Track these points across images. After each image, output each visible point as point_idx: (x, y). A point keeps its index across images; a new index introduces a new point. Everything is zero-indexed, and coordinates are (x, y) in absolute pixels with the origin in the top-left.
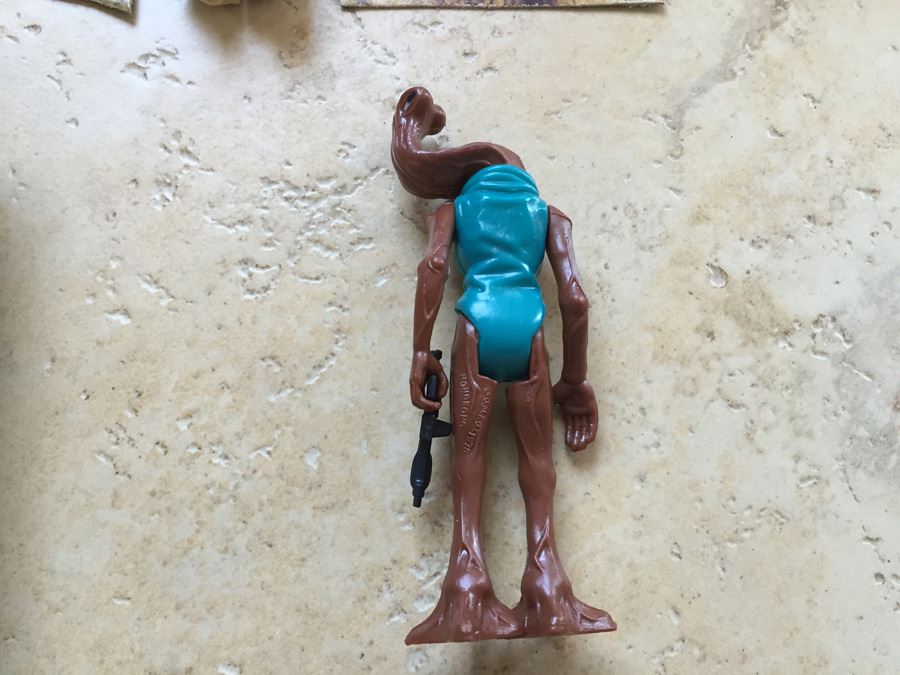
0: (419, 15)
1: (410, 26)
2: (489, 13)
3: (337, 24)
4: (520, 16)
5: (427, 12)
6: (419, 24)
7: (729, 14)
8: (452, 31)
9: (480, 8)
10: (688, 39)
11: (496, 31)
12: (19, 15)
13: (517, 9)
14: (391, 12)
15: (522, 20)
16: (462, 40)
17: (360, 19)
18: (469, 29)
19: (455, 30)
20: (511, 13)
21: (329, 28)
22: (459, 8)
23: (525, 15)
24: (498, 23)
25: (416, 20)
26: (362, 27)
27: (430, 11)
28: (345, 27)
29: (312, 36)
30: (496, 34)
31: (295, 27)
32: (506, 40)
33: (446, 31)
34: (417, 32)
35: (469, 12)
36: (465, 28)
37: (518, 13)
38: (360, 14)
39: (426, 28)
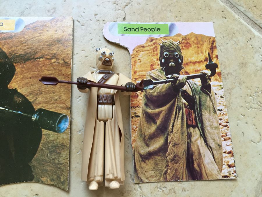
0: (159, 185)
1: (156, 188)
2: (181, 183)
3: (133, 189)
4: (191, 183)
5: (161, 183)
6: (159, 188)
7: (256, 180)
8: (170, 190)
9: (179, 181)
10: (244, 190)
11: (184, 189)
12: (32, 190)
13: (190, 181)
14: (150, 184)
15: (192, 185)
16: (173, 194)
17: (140, 187)
18: (175, 189)
19: (170, 189)
20: (188, 183)
21: (130, 191)
22: (172, 182)
23: (193, 183)
24: (184, 186)
25: (158, 186)
26: (141, 190)
27: (162, 183)
28: (136, 190)
29: (126, 194)
30: (184, 191)
31: (120, 191)
32: (187, 193)
33: (168, 190)
34: (158, 191)
35: (175, 183)
36: (174, 189)
37: (190, 182)
38: (140, 185)
39: (161, 189)
